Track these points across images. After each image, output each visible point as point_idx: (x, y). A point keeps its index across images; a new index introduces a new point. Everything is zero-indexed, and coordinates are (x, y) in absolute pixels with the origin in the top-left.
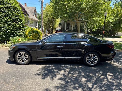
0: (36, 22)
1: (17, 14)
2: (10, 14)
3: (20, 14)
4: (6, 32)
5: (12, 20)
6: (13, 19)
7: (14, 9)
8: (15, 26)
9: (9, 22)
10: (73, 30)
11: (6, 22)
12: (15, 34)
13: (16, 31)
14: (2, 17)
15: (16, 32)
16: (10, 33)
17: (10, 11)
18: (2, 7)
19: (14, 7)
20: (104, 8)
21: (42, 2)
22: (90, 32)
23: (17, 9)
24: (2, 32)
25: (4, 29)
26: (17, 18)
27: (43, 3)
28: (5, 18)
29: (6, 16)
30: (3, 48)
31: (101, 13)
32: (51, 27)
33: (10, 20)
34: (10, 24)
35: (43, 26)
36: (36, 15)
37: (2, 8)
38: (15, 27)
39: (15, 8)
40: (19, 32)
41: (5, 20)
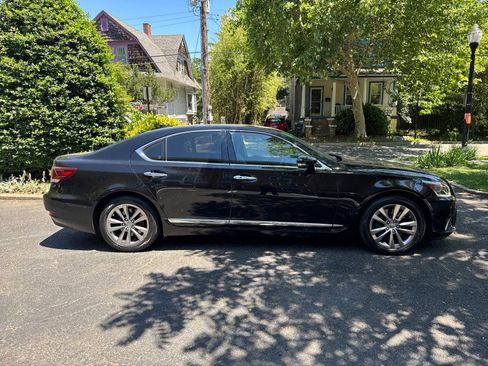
0: (186, 92)
1: (85, 64)
2: (58, 65)
3: (101, 64)
4: (46, 136)
5: (67, 88)
6: (70, 83)
7: (73, 46)
8: (81, 111)
9: (53, 96)
10: (333, 114)
11: (45, 98)
12: (80, 143)
13: (82, 129)
14: (27, 80)
15: (82, 135)
16: (61, 137)
17: (58, 53)
18: (27, 42)
19: (71, 36)
20: (469, 11)
21: (203, 12)
22: (409, 119)
23: (87, 43)
24: (29, 136)
25: (35, 127)
26: (84, 78)
27: (207, 16)
28: (40, 83)
29: (43, 73)
30: (34, 199)
31: (456, 35)
32: (239, 111)
33: (60, 88)
34: (58, 105)
35: (210, 107)
36: (185, 64)
37: (29, 43)
38: (77, 113)
39: (76, 41)
40: (94, 135)
41: (41, 90)
